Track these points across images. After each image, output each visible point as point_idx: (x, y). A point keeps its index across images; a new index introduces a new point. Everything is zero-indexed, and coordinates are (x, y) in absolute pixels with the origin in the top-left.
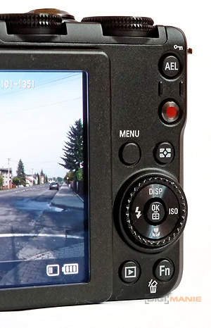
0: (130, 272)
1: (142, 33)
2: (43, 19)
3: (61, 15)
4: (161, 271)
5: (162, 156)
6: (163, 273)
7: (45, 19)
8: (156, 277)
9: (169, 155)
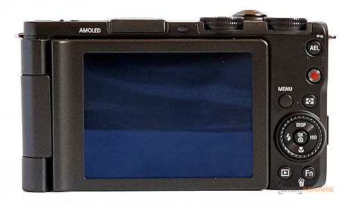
0: (285, 173)
1: (298, 28)
2: (232, 21)
3: (257, 15)
4: (306, 173)
5: (307, 103)
6: (308, 175)
7: (234, 21)
8: (303, 177)
9: (312, 103)
